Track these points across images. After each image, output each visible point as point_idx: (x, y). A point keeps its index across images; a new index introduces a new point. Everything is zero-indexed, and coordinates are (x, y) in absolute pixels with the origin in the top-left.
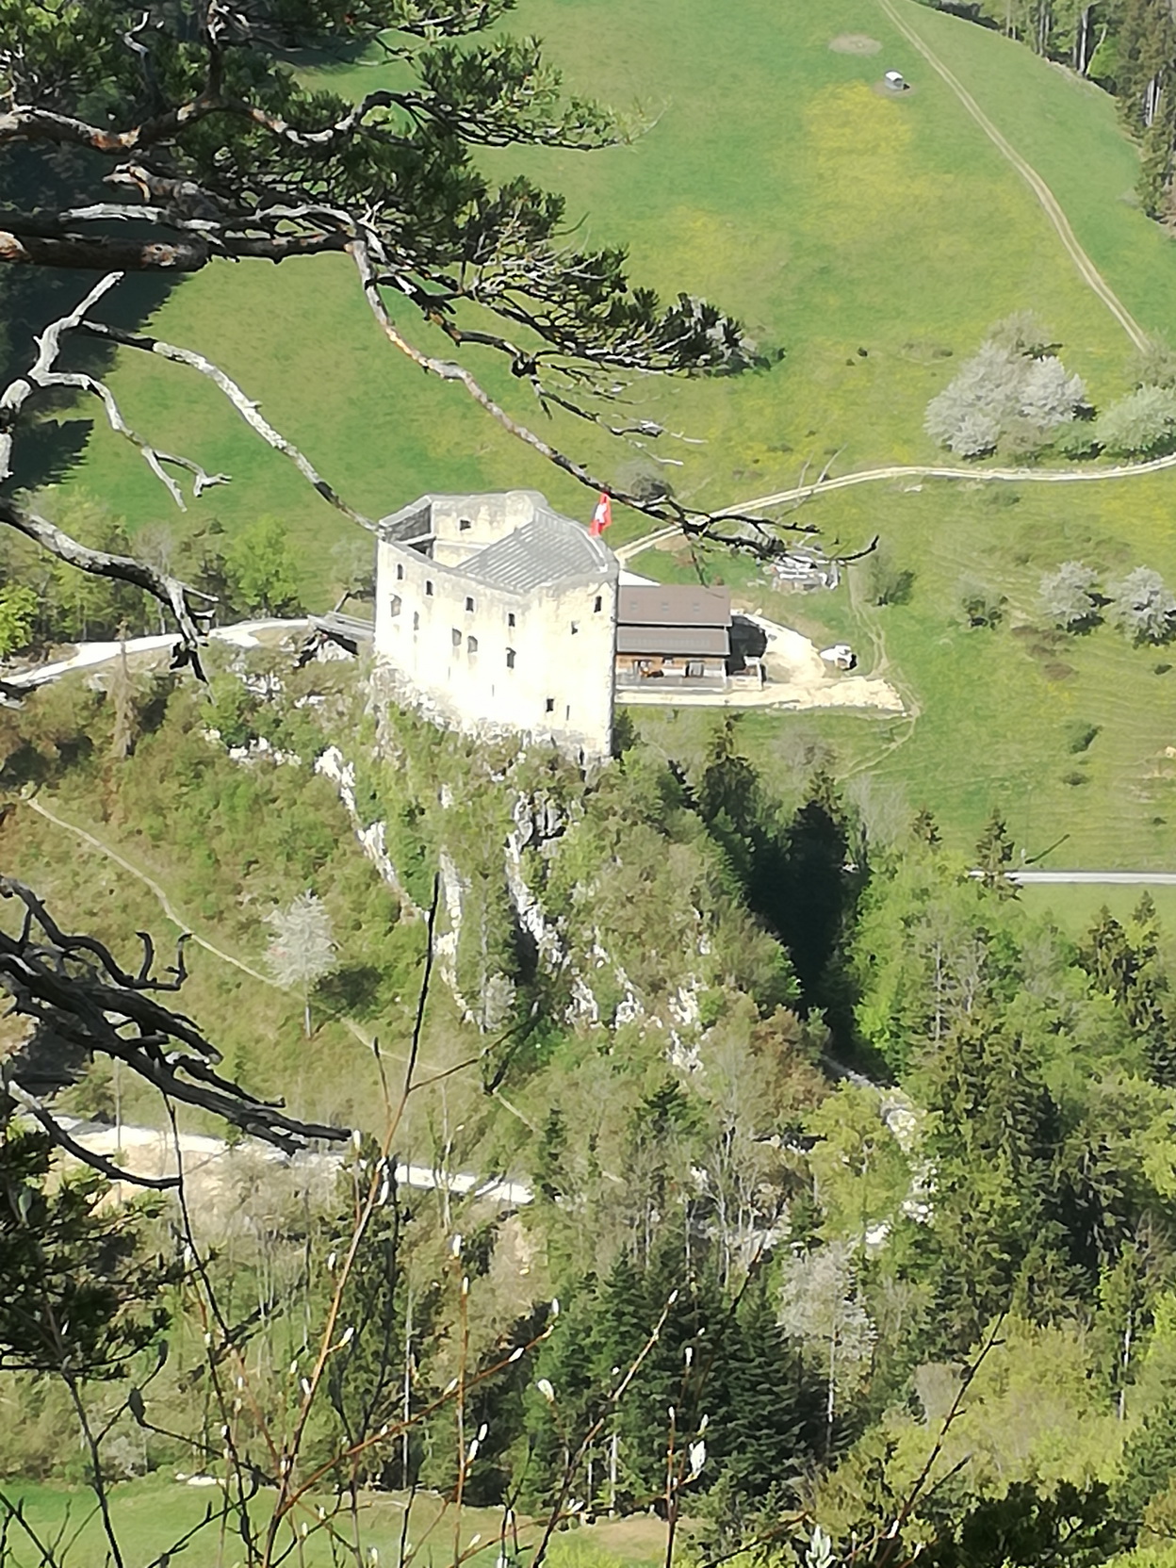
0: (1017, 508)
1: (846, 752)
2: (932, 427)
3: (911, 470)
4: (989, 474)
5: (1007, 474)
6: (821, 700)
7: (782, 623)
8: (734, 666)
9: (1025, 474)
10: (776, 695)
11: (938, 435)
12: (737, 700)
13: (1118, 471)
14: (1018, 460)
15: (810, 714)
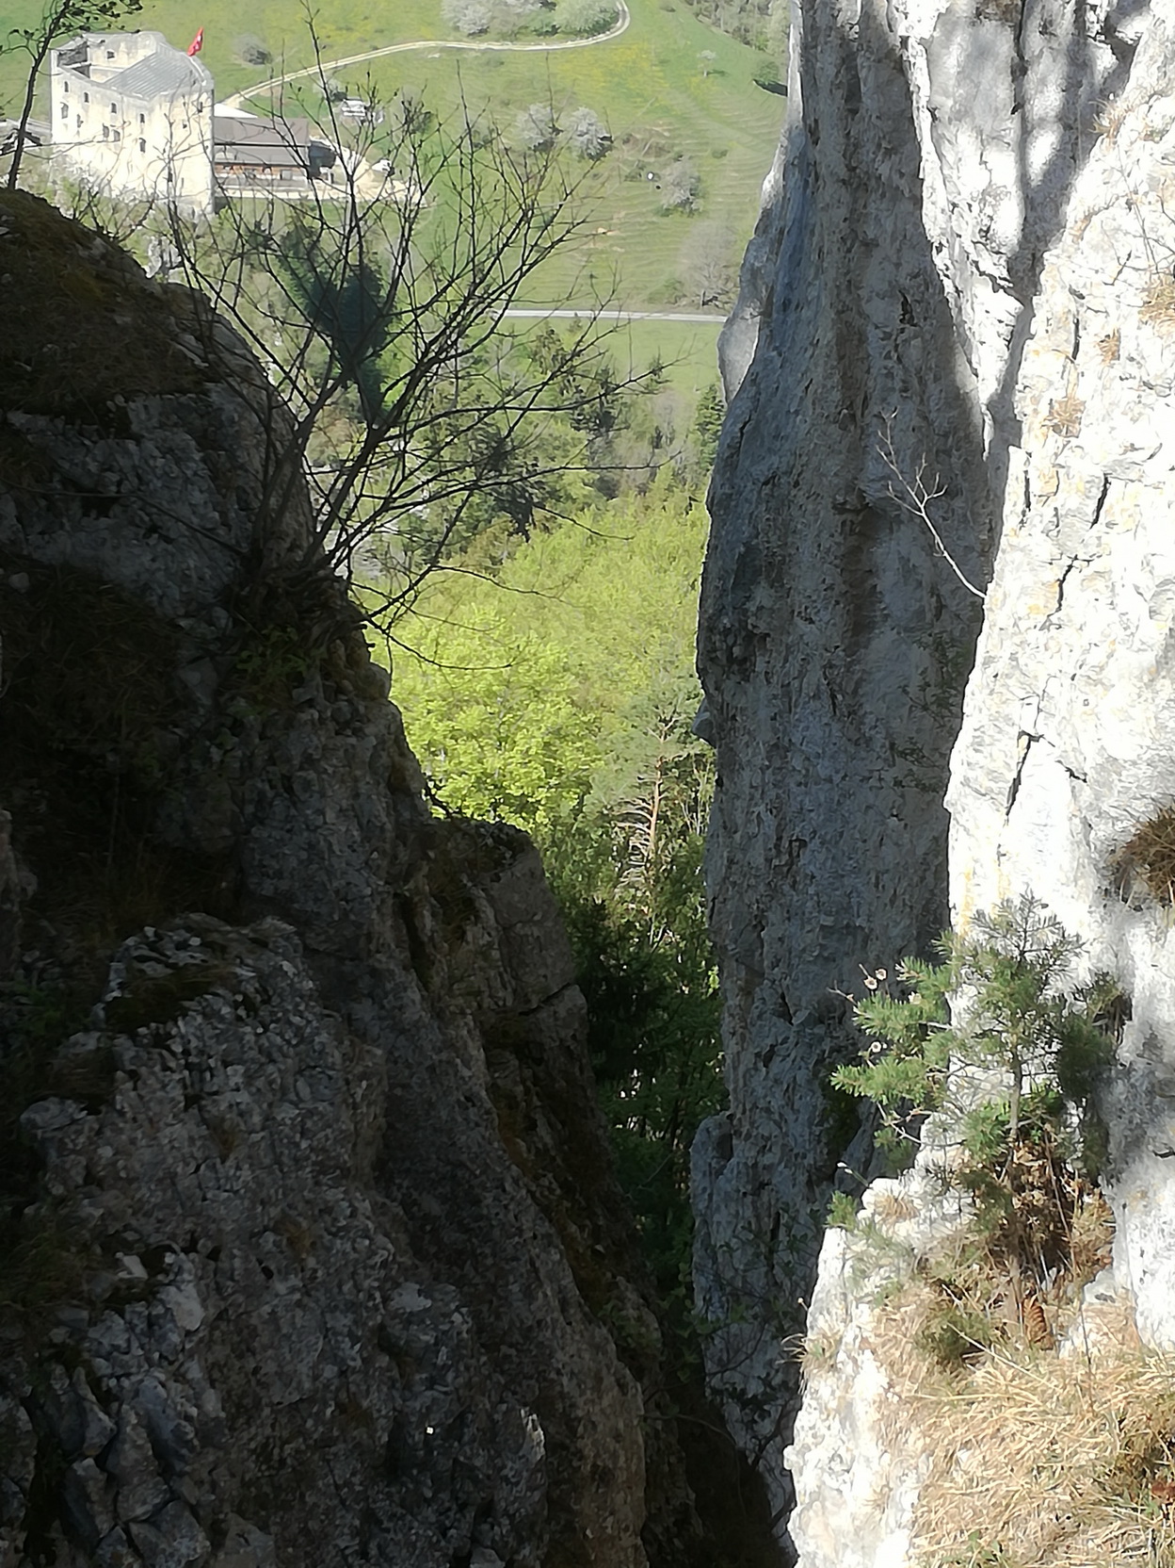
0: (503, 69)
2: (447, 15)
3: (432, 44)
4: (484, 46)
5: (496, 46)
6: (371, 196)
7: (346, 145)
8: (313, 173)
9: (509, 46)
11: (451, 19)
12: (313, 195)
13: (570, 44)
14: (503, 37)
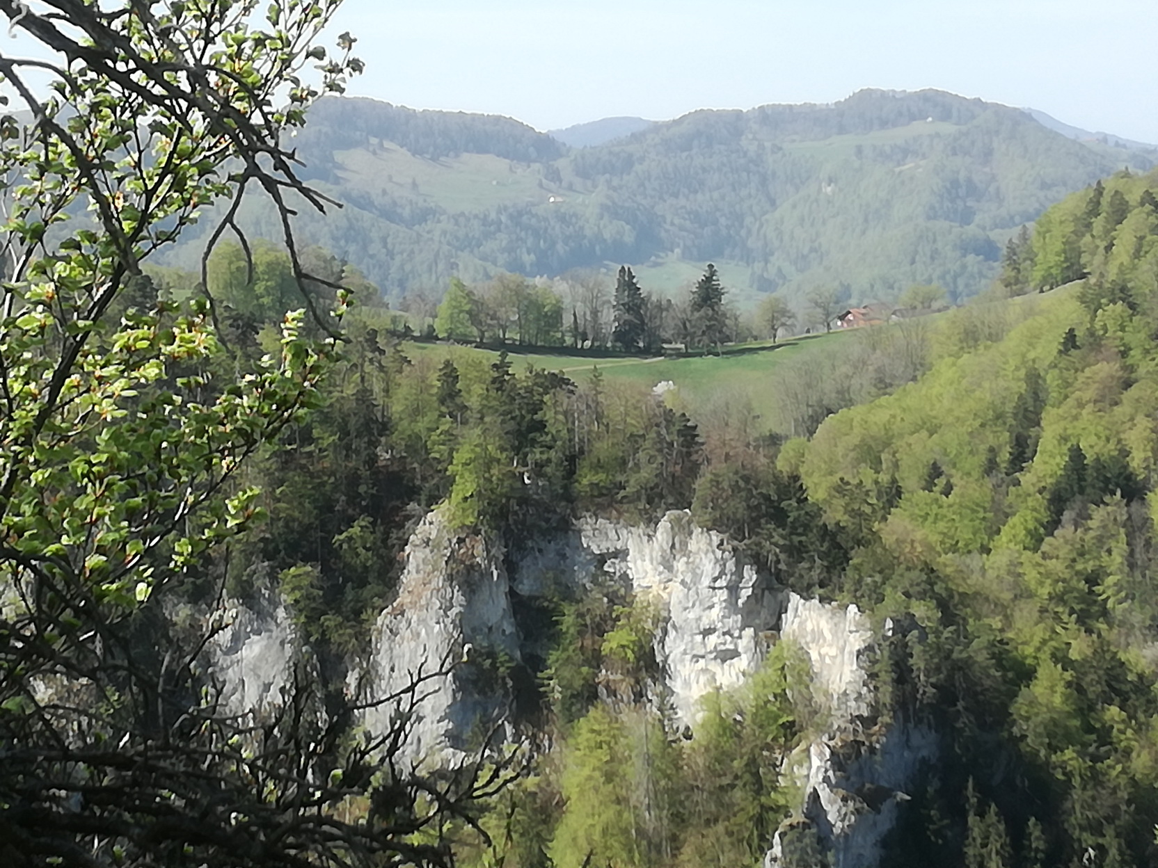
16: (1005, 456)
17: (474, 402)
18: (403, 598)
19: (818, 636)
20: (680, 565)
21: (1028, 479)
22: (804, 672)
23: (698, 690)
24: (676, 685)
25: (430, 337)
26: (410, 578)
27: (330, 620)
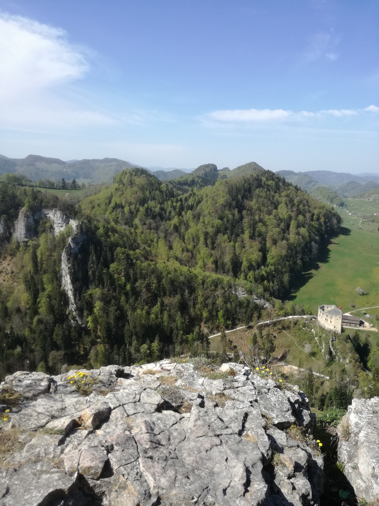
1: (371, 336)
6: (369, 330)
7: (366, 321)
8: (360, 325)
10: (365, 329)
12: (360, 329)
15: (368, 331)
16: (108, 203)
17: (28, 194)
18: (19, 219)
19: (73, 224)
20: (56, 215)
21: (110, 206)
22: (72, 229)
23: (58, 231)
24: (56, 230)
25: (36, 186)
26: (20, 217)
27: (8, 222)
